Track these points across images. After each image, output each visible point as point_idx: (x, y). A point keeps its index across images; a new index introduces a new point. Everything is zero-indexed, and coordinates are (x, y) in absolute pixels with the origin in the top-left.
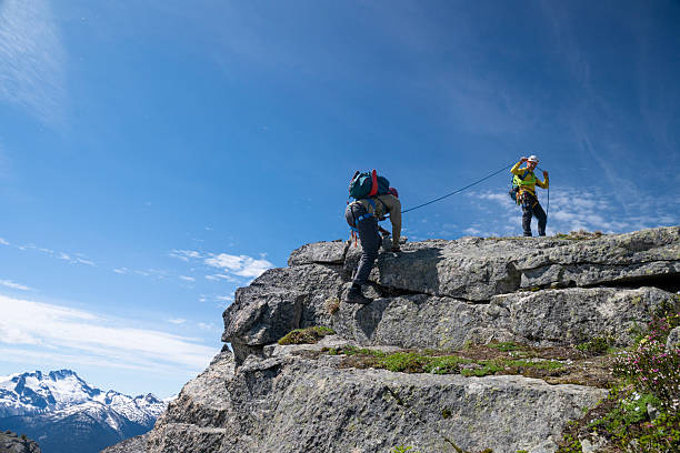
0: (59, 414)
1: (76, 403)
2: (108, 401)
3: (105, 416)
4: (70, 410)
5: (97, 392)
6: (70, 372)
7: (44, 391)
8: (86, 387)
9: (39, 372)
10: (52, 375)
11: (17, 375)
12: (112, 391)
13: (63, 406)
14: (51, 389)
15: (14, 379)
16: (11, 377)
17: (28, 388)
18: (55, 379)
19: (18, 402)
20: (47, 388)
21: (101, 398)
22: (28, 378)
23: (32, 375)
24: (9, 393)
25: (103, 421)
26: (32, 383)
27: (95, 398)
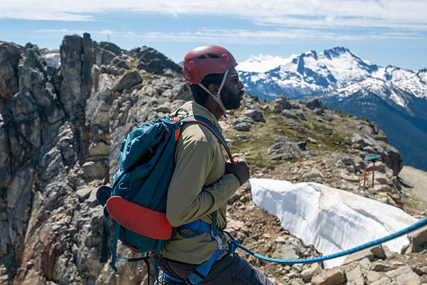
0: (343, 92)
1: (355, 81)
2: (388, 77)
3: (388, 92)
4: (352, 88)
5: (374, 68)
6: (343, 50)
7: (323, 70)
8: (362, 63)
9: (314, 52)
10: (327, 54)
11: (295, 56)
12: (391, 66)
13: (344, 85)
14: (329, 68)
15: (294, 61)
16: (290, 60)
17: (308, 69)
18: (329, 58)
19: (303, 81)
20: (325, 67)
21: (380, 73)
22: (305, 59)
23: (308, 55)
24: (293, 74)
25: (387, 98)
26: (311, 63)
27: (373, 74)
